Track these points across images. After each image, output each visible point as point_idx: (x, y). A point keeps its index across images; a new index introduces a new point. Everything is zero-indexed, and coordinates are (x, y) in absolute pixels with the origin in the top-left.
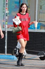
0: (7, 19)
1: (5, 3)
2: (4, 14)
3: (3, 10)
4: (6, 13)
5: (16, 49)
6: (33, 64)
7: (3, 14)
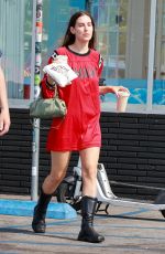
0: (39, 64)
1: (31, 5)
2: (30, 47)
3: (25, 30)
4: (37, 43)
5: (73, 179)
6: (136, 236)
7: (27, 44)
